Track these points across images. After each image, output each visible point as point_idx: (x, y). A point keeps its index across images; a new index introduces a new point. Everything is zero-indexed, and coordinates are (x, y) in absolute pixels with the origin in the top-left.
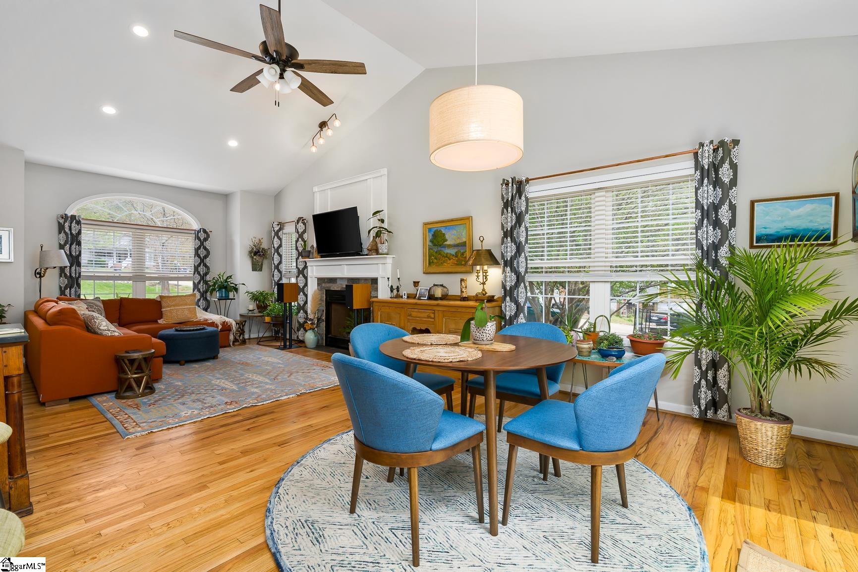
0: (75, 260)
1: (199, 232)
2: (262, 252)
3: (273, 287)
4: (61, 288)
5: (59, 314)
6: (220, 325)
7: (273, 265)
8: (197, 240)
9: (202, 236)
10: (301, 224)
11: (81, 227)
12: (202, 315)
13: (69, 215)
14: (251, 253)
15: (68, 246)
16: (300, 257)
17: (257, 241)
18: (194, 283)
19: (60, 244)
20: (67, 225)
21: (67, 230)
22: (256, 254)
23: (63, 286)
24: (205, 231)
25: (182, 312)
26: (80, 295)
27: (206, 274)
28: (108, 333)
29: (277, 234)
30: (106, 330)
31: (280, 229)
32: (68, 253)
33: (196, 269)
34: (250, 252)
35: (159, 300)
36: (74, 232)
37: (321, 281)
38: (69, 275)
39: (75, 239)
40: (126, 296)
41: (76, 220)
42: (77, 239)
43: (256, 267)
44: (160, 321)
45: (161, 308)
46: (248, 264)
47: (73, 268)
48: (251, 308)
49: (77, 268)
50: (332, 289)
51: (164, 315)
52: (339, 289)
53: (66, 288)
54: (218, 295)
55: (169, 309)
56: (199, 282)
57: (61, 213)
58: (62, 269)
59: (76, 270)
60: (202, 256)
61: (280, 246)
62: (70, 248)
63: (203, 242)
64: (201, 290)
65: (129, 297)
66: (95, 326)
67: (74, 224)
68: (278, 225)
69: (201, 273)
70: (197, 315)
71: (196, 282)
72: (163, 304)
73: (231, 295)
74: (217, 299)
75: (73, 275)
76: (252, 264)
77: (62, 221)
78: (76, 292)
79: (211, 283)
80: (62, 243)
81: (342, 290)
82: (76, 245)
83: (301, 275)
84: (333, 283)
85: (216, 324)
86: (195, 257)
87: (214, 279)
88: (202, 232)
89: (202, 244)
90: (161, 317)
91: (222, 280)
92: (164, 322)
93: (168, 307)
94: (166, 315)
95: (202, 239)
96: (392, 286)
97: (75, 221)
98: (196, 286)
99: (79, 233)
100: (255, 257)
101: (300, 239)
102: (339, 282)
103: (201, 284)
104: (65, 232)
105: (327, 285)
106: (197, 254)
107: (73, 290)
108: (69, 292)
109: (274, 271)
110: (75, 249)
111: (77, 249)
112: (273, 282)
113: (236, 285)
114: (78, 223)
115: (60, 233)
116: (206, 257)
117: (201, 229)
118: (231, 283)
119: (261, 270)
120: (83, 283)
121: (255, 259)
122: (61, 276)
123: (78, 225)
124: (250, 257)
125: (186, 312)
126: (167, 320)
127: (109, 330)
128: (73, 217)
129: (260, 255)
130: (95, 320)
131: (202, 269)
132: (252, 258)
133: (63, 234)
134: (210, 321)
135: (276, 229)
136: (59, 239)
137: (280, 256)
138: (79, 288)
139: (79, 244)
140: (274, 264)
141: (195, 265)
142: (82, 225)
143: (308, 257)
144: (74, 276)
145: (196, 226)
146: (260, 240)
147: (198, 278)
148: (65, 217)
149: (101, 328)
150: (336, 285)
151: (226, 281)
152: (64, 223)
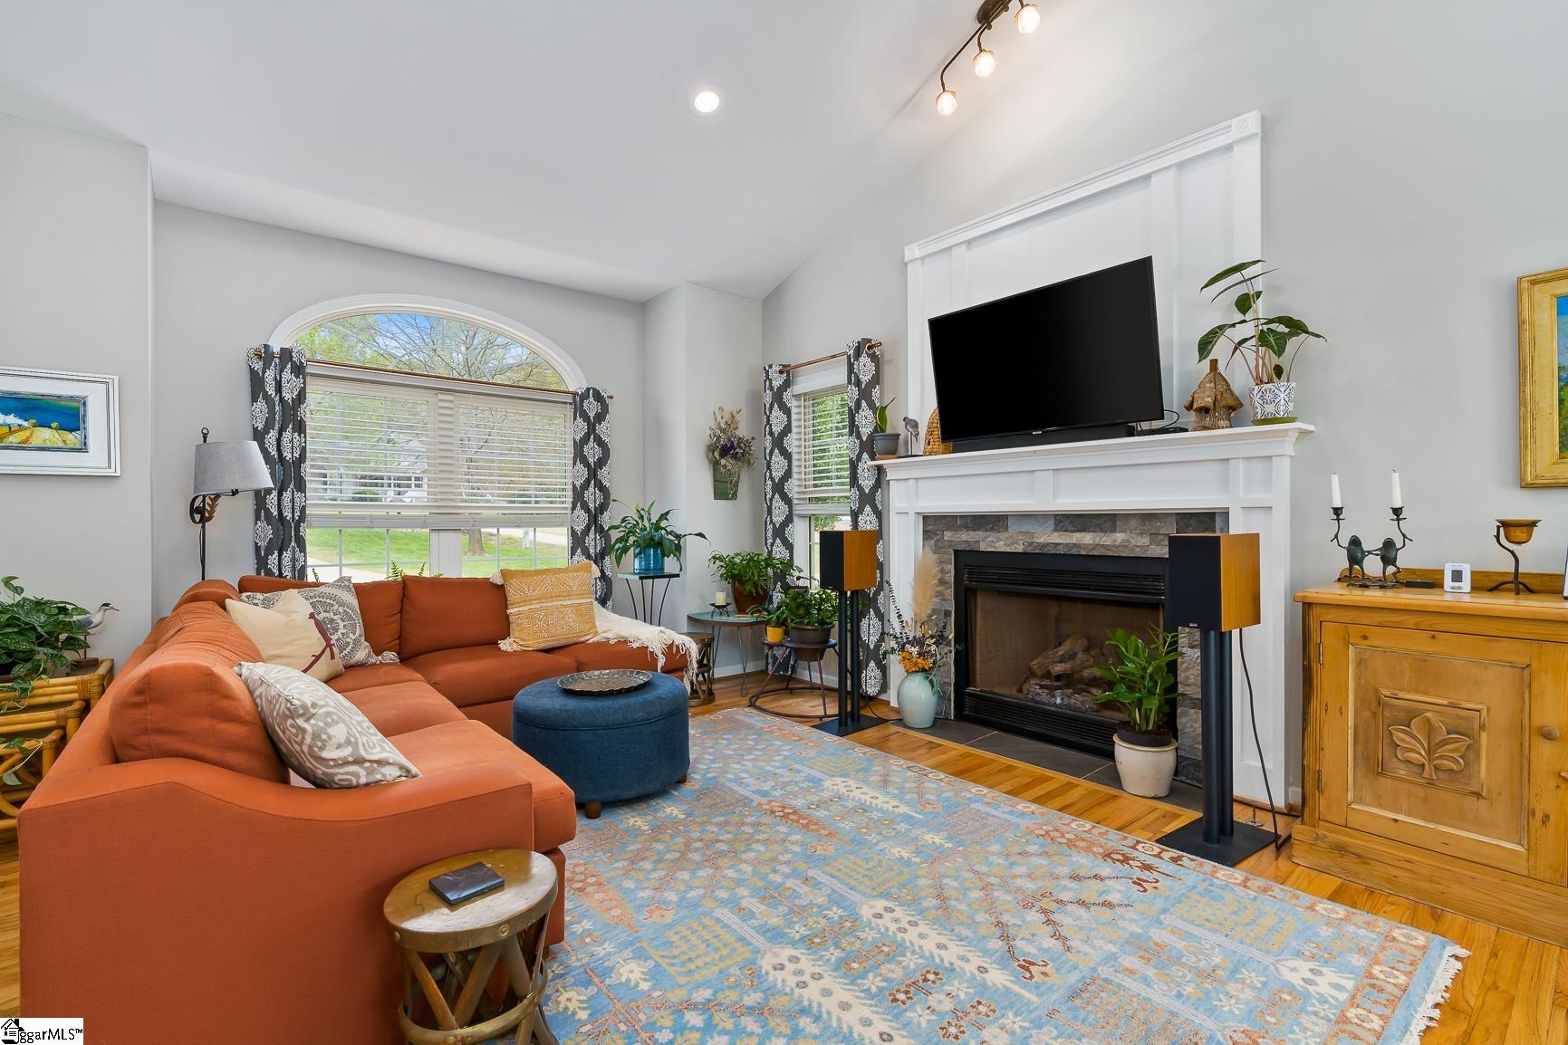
0: (289, 473)
1: (585, 396)
2: (741, 448)
3: (770, 541)
4: (257, 548)
5: (139, 699)
6: (660, 656)
7: (769, 482)
8: (580, 420)
9: (592, 408)
10: (864, 359)
11: (304, 383)
12: (614, 626)
13: (276, 350)
14: (713, 452)
15: (273, 435)
16: (865, 456)
17: (727, 417)
18: (573, 532)
19: (255, 430)
20: (270, 375)
21: (271, 391)
22: (725, 451)
23: (263, 544)
24: (598, 397)
25: (561, 616)
26: (303, 568)
27: (602, 508)
28: (357, 775)
29: (778, 397)
30: (346, 763)
31: (787, 384)
32: (274, 452)
33: (578, 495)
34: (711, 449)
35: (499, 581)
36: (287, 396)
37: (933, 525)
38: (276, 513)
39: (291, 416)
40: (415, 573)
41: (293, 364)
42: (295, 415)
43: (724, 489)
44: (505, 645)
45: (504, 603)
46: (703, 480)
47: (287, 495)
48: (721, 599)
49: (297, 495)
50: (983, 547)
51: (513, 626)
52: (1020, 549)
53: (269, 551)
54: (637, 566)
55: (527, 608)
56: (586, 531)
57: (257, 343)
58: (260, 496)
59: (293, 501)
60: (591, 460)
61: (787, 429)
62: (279, 441)
63: (594, 426)
64: (592, 551)
65: (423, 575)
66: (301, 743)
67: (287, 375)
68: (781, 372)
69: (591, 506)
70: (597, 623)
71: (579, 529)
72: (512, 594)
73: (670, 564)
74: (637, 577)
75: (288, 514)
76: (715, 480)
77: (258, 366)
78: (294, 560)
79: (615, 535)
80: (260, 426)
81: (1029, 550)
82: (294, 430)
83: (868, 509)
84: (992, 529)
85: (652, 653)
86: (574, 464)
87: (624, 520)
88: (591, 399)
89: (592, 429)
90: (506, 635)
91: (646, 523)
92: (515, 647)
93: (525, 602)
94: (518, 625)
95: (592, 415)
96: (1355, 542)
97: (289, 366)
98: (577, 542)
99: (301, 398)
100: (723, 462)
101: (864, 404)
102: (1013, 527)
103: (592, 535)
104: (267, 397)
105: (965, 538)
106: (579, 456)
107: (287, 556)
108: (276, 562)
109: (773, 497)
110: (292, 441)
111: (296, 444)
112: (770, 527)
113: (678, 537)
114: (299, 370)
115: (254, 399)
116: (602, 462)
117: (588, 389)
118: (667, 533)
119: (734, 496)
120: (309, 535)
121: (725, 466)
122: (258, 518)
123: (297, 377)
124: (710, 461)
125: (571, 618)
126: (523, 640)
127: (359, 761)
128: (286, 354)
129: (735, 456)
130: (300, 722)
131: (592, 497)
132: (715, 464)
133: (261, 405)
134: (635, 645)
135: (777, 383)
136: (253, 417)
137: (787, 456)
138: (303, 550)
139: (300, 428)
140: (772, 479)
141: (574, 486)
142: (308, 379)
143: (892, 452)
144: (289, 516)
145: (576, 383)
146: (733, 417)
147: (582, 519)
148: (265, 355)
149: (325, 754)
150: (1003, 535)
151: (657, 527)
152: (264, 372)
